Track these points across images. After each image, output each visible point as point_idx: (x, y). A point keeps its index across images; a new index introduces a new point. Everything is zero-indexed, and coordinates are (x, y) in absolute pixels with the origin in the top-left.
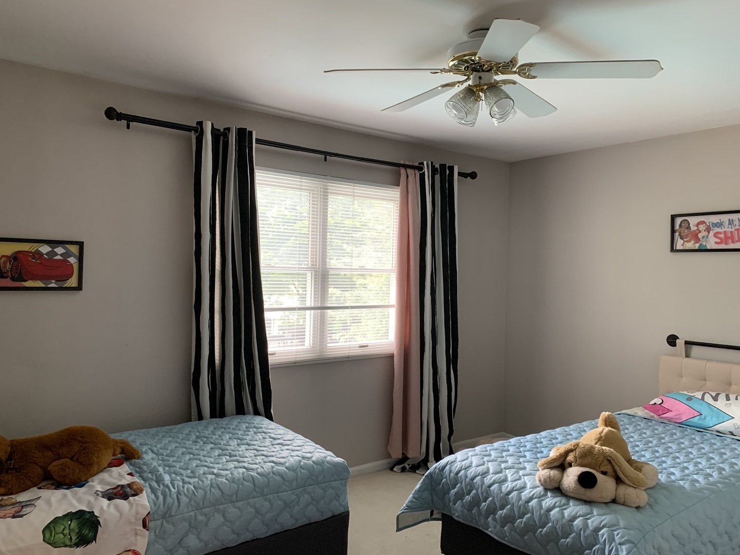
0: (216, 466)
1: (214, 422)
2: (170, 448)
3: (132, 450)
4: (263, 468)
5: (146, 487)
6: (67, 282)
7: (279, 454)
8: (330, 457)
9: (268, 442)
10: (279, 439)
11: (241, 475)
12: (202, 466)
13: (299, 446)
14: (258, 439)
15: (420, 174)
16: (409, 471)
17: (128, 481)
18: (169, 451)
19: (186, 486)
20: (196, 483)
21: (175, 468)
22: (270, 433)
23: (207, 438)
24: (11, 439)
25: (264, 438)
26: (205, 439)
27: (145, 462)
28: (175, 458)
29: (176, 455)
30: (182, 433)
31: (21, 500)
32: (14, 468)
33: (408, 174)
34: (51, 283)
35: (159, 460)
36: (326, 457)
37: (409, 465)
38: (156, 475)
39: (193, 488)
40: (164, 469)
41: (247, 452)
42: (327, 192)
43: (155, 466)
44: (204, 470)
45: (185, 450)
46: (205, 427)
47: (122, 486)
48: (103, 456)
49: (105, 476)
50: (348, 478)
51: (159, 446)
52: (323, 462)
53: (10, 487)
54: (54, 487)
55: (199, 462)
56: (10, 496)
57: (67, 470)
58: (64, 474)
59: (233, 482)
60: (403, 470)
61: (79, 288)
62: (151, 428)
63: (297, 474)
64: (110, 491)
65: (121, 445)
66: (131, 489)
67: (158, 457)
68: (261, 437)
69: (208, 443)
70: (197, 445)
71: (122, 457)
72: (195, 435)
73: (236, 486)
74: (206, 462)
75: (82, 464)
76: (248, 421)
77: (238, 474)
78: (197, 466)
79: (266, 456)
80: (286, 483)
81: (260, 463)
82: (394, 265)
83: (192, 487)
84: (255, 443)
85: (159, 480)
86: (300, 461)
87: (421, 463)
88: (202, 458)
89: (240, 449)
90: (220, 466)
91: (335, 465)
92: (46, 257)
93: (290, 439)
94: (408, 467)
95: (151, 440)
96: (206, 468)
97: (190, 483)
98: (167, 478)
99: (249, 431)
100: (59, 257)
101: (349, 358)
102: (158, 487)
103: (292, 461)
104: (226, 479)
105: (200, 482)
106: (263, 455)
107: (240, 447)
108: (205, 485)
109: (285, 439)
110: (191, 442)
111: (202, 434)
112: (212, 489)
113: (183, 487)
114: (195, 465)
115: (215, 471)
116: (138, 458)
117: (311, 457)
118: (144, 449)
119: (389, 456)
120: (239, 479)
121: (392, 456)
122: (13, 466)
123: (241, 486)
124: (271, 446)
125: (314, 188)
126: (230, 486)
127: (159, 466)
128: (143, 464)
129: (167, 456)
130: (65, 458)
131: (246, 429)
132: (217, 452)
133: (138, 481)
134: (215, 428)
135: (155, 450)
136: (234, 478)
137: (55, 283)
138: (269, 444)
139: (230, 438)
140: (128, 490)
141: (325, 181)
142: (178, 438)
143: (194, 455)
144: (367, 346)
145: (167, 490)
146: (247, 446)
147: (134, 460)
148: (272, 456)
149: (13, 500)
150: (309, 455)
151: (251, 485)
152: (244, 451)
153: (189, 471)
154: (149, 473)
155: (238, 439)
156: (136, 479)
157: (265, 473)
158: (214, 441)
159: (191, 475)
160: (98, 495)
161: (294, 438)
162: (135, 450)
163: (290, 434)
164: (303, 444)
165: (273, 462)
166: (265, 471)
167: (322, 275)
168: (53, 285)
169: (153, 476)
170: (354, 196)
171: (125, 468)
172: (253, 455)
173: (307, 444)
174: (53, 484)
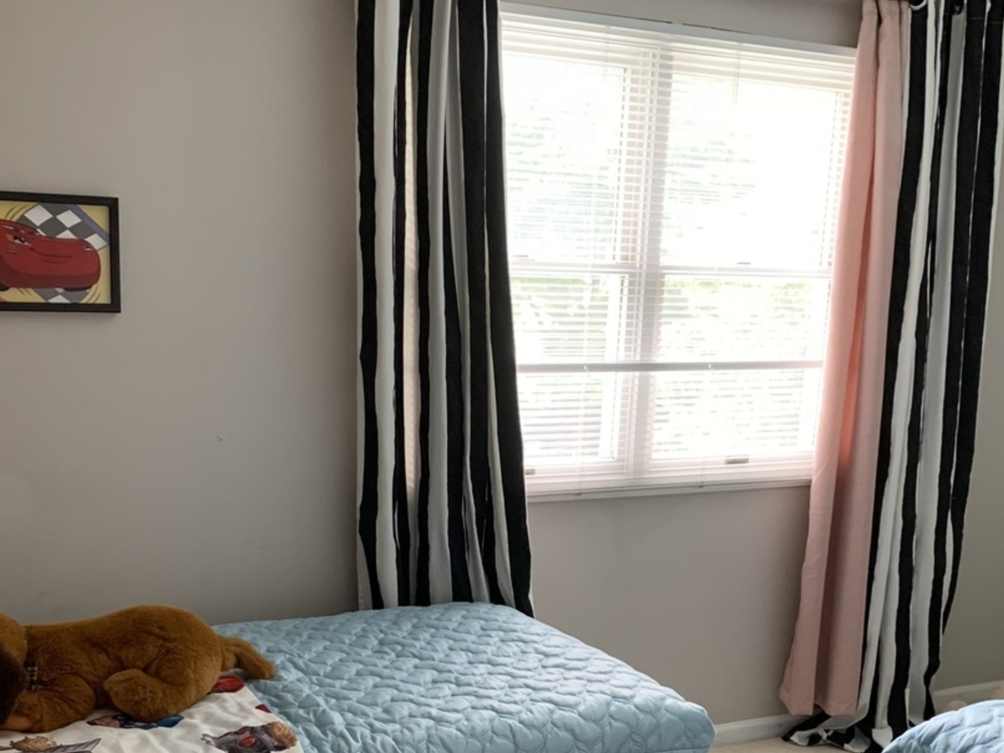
0: (433, 702)
1: (412, 614)
2: (330, 662)
3: (258, 660)
4: (531, 712)
5: (300, 733)
6: (87, 294)
7: (562, 685)
8: (673, 700)
9: (533, 660)
10: (556, 655)
11: (487, 723)
12: (404, 700)
13: (601, 673)
14: (511, 654)
15: (914, 12)
16: (826, 744)
17: (261, 720)
18: (329, 669)
19: (379, 738)
20: (398, 734)
21: (350, 702)
22: (535, 642)
23: (403, 645)
24: (28, 624)
25: (524, 652)
26: (399, 648)
27: (287, 686)
28: (345, 683)
29: (347, 676)
30: (350, 634)
31: (64, 744)
32: (40, 682)
33: (884, 13)
34: (57, 294)
35: (312, 682)
36: (663, 699)
37: (827, 731)
38: (315, 713)
39: (393, 743)
40: (327, 702)
41: (492, 677)
42: (670, 67)
43: (308, 696)
44: (410, 709)
45: (361, 666)
46: (395, 623)
47: (252, 730)
48: (205, 668)
49: (211, 707)
50: (708, 747)
51: (307, 656)
52: (658, 709)
53: (38, 717)
54: (117, 722)
55: (395, 691)
56: (41, 735)
57: (141, 691)
58: (136, 698)
59: (473, 735)
60: (814, 741)
61: (114, 306)
62: (280, 619)
63: (602, 729)
64: (230, 737)
65: (233, 648)
66: (270, 735)
67: (310, 680)
68: (516, 649)
69: (409, 657)
70: (383, 658)
71: (236, 673)
72: (376, 637)
73: (479, 744)
74: (410, 692)
75: (166, 682)
76: (485, 616)
77: (481, 720)
78: (393, 700)
79: (534, 689)
80: (581, 745)
81: (523, 702)
82: (826, 260)
83: (389, 740)
84: (507, 660)
85: (323, 723)
86: (608, 704)
87: (857, 730)
88: (402, 685)
89: (476, 671)
90: (441, 702)
91: (685, 717)
92: (43, 234)
93: (580, 657)
94: (825, 736)
95: (289, 645)
96: (413, 705)
97: (385, 732)
98: (338, 720)
99: (489, 636)
100: (67, 235)
101: (701, 487)
102: (322, 736)
103: (591, 701)
104: (459, 730)
105: (406, 732)
106: (527, 686)
107: (476, 668)
108: (416, 738)
109: (569, 657)
110: (369, 653)
111: (391, 637)
112: (432, 747)
113: (374, 739)
114: (388, 697)
115: (434, 712)
116: (271, 677)
117: (633, 697)
118: (279, 660)
119: (782, 709)
120: (484, 732)
121: (790, 710)
122: (38, 678)
123: (488, 744)
124: (540, 669)
125: (638, 54)
126: (467, 742)
127: (317, 694)
128: (283, 691)
129: (326, 676)
130: (133, 667)
131: (481, 632)
132: (429, 675)
133: (282, 721)
134: (414, 626)
135: (300, 662)
136: (473, 728)
137: (62, 294)
138: (536, 665)
139: (451, 649)
140: (265, 737)
141: (667, 36)
142: (343, 643)
143: (381, 677)
144: (745, 461)
145: (343, 743)
146: (489, 666)
147: (262, 681)
148: (548, 689)
149: (48, 742)
150: (626, 692)
151: (510, 745)
152: (486, 676)
153: (379, 710)
154: (300, 707)
155: (468, 650)
156: (274, 717)
157: (536, 723)
158: (418, 651)
159: (385, 716)
160: (208, 742)
161: (588, 656)
162: (261, 661)
163: (580, 649)
164: (609, 669)
165: (551, 701)
166: (536, 719)
167: (647, 283)
168: (59, 300)
169: (308, 713)
170: (738, 75)
171: (247, 696)
172: (507, 685)
173: (619, 669)
174: (115, 718)
